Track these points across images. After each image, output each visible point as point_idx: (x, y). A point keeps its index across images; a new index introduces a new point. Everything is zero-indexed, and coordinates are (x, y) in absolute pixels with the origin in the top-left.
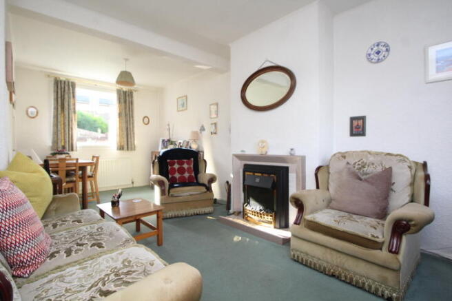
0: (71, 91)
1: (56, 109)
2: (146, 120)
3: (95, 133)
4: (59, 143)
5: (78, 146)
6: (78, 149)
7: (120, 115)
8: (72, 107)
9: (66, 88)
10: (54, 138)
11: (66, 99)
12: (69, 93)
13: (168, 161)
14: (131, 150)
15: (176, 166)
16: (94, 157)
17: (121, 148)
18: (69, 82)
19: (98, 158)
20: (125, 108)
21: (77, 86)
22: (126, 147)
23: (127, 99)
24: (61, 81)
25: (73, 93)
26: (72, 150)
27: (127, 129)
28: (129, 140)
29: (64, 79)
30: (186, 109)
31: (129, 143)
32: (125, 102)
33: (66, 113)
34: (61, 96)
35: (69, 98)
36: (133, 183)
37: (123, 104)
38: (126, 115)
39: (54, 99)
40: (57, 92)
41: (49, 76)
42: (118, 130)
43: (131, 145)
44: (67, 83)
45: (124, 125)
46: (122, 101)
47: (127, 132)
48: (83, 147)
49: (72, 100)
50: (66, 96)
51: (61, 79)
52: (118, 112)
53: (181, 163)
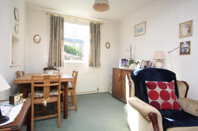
0: (61, 24)
1: (51, 36)
2: (108, 45)
3: (75, 56)
4: (53, 60)
5: (64, 63)
6: (64, 65)
7: (91, 41)
8: (61, 35)
9: (58, 22)
10: (49, 57)
11: (58, 30)
12: (59, 26)
13: (146, 82)
14: (98, 66)
15: (158, 90)
16: (74, 72)
17: (91, 65)
18: (59, 18)
19: (77, 73)
20: (95, 36)
21: (65, 21)
22: (94, 64)
23: (96, 29)
24: (55, 17)
25: (63, 25)
26: (61, 65)
27: (96, 51)
28: (97, 59)
29: (57, 16)
30: (145, 34)
31: (97, 61)
32: (95, 32)
33: (58, 39)
34: (55, 28)
35: (59, 29)
36: (98, 89)
37: (93, 34)
38: (95, 41)
39: (50, 29)
40: (52, 25)
41: (47, 14)
42: (90, 52)
43: (98, 63)
44: (58, 18)
45: (94, 49)
46: (93, 31)
47: (96, 54)
48: (68, 63)
49: (61, 30)
50: (58, 28)
51: (55, 15)
52: (90, 39)
53: (163, 87)
